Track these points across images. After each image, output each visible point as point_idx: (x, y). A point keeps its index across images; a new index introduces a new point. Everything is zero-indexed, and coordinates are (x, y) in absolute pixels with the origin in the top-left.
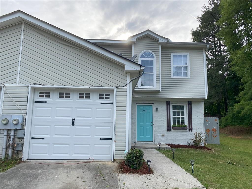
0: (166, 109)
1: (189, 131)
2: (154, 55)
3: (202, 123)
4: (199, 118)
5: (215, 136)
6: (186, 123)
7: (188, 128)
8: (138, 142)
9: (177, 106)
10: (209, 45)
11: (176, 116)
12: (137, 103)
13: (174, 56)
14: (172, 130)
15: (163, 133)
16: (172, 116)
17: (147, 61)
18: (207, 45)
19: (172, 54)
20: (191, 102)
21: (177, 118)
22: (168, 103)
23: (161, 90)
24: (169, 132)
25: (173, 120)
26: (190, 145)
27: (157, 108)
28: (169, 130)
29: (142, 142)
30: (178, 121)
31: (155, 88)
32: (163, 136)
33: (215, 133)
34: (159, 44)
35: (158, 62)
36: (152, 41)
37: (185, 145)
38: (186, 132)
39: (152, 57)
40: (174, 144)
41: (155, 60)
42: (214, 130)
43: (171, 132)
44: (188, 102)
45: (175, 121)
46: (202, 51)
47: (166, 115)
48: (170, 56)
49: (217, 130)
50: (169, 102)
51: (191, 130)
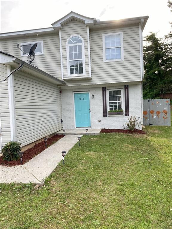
0: (102, 95)
1: (126, 115)
2: (82, 39)
3: (139, 107)
4: (137, 102)
5: (166, 118)
6: (123, 107)
7: (125, 112)
8: (76, 128)
9: (114, 91)
10: (144, 19)
11: (113, 102)
12: (73, 92)
13: (106, 37)
14: (108, 115)
15: (100, 119)
16: (108, 102)
17: (75, 47)
18: (141, 19)
19: (104, 36)
20: (128, 86)
21: (114, 103)
22: (104, 89)
23: (90, 77)
24: (105, 117)
25: (110, 105)
26: (125, 129)
27: (93, 96)
28: (105, 115)
29: (80, 128)
30: (115, 106)
31: (85, 75)
32: (100, 121)
33: (166, 114)
34: (87, 26)
35: (86, 46)
36: (79, 23)
37: (121, 129)
38: (123, 117)
39: (80, 41)
40: (110, 129)
41: (83, 45)
42: (165, 112)
43: (107, 118)
44: (125, 86)
45: (112, 106)
46: (137, 27)
47: (102, 101)
48: (101, 38)
49: (168, 112)
50: (105, 87)
51: (127, 114)
